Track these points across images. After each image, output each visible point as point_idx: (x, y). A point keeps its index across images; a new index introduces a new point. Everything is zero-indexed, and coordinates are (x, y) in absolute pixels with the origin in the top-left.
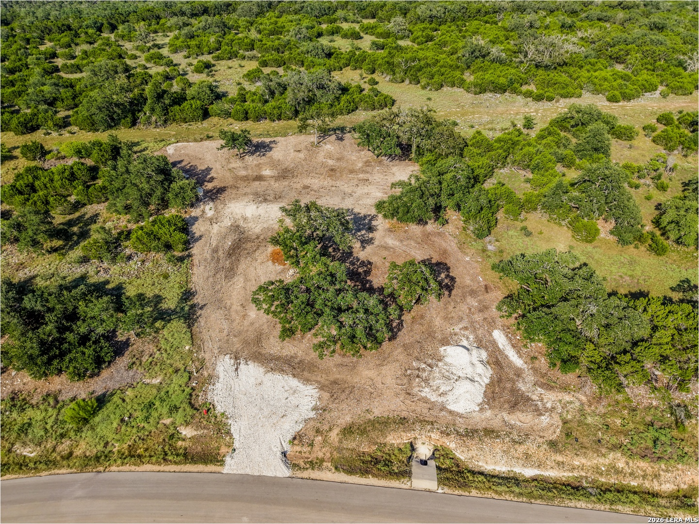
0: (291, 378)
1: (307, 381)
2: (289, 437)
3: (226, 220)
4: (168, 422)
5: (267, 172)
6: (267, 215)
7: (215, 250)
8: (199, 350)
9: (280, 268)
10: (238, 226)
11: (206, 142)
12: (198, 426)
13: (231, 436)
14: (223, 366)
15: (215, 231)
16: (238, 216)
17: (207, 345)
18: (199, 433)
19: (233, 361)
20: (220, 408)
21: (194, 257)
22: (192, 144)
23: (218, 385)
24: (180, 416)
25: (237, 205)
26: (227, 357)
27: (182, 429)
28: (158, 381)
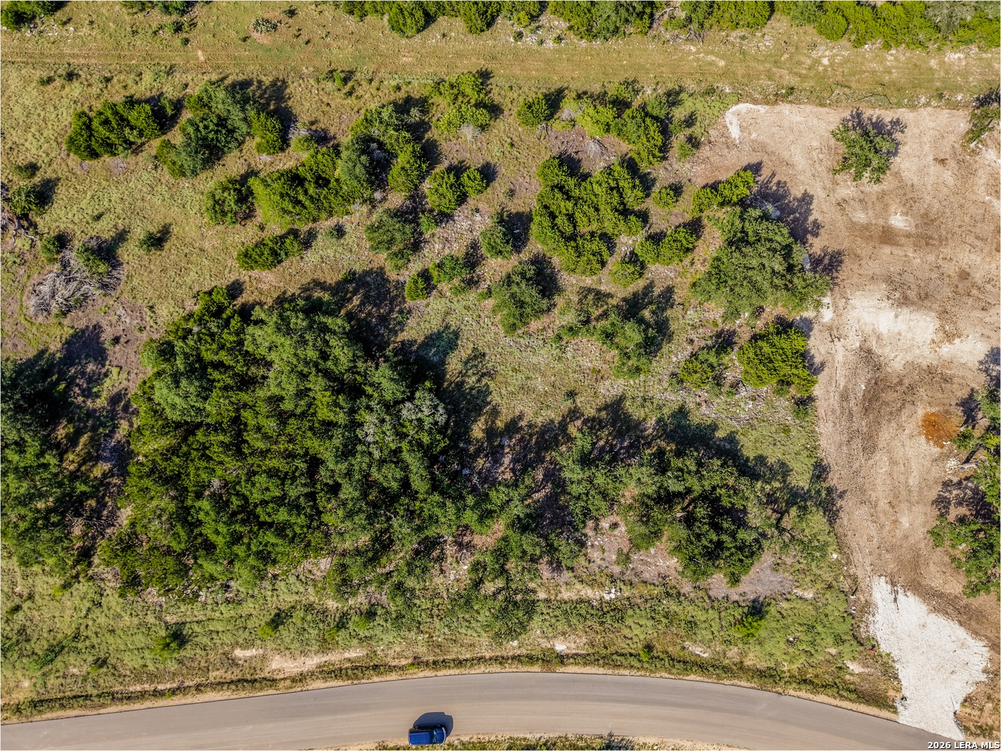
0: (957, 626)
1: (976, 634)
2: (961, 699)
3: (852, 334)
4: (833, 651)
5: (898, 221)
6: (910, 335)
7: (844, 397)
8: (849, 563)
9: (936, 450)
10: (869, 352)
11: (785, 108)
12: (866, 666)
13: (899, 682)
14: (880, 591)
15: (840, 357)
16: (868, 330)
17: (857, 557)
18: (866, 670)
19: (889, 587)
20: (884, 648)
21: (818, 403)
22: (762, 109)
23: (878, 617)
24: (847, 647)
25: (865, 303)
26: (882, 579)
27: (849, 663)
28: (811, 596)
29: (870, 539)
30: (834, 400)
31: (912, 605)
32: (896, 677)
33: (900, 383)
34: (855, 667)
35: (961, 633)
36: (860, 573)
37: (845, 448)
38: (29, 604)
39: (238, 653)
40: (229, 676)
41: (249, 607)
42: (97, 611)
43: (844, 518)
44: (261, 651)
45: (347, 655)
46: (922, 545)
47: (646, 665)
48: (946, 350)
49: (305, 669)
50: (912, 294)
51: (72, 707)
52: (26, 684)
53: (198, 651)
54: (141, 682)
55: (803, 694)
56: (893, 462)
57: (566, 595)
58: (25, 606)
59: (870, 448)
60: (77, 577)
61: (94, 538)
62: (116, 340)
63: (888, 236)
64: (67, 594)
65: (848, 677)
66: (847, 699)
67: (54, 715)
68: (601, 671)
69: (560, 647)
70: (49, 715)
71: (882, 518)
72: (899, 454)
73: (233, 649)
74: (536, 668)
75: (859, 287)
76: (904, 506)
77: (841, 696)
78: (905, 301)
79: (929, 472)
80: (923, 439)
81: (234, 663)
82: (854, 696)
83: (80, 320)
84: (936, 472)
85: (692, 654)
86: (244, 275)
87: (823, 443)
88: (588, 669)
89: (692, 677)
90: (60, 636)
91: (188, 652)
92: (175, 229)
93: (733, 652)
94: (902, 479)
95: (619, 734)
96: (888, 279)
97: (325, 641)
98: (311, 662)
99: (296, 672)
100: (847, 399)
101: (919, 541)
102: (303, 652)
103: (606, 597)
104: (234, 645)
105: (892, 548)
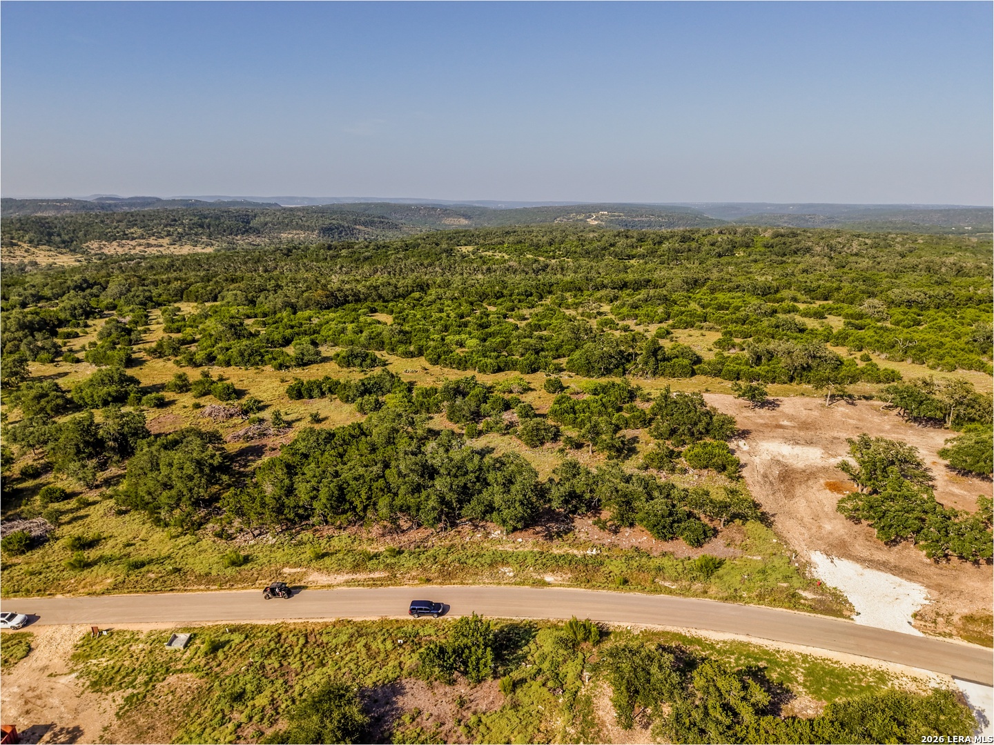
0: (892, 576)
1: (910, 580)
2: (910, 614)
3: (764, 455)
4: (785, 585)
6: (805, 455)
7: (765, 476)
8: (787, 544)
10: (778, 461)
12: (815, 593)
13: (851, 604)
14: (818, 558)
15: (757, 461)
16: (775, 453)
17: (793, 542)
18: (818, 597)
19: (825, 556)
20: (830, 584)
23: (819, 569)
24: (796, 582)
25: (770, 444)
26: (818, 552)
27: (801, 592)
28: (759, 558)
29: (802, 534)
30: (758, 478)
31: (846, 565)
32: (846, 601)
33: (804, 471)
34: (807, 594)
35: (897, 579)
36: (798, 549)
37: (771, 497)
38: (142, 543)
39: (287, 570)
41: (306, 547)
42: (190, 547)
43: (778, 525)
44: (304, 570)
45: (372, 576)
46: (846, 537)
47: (621, 587)
48: (833, 461)
49: (334, 582)
50: (802, 442)
51: (137, 592)
52: (109, 580)
53: (256, 566)
54: (200, 584)
55: (763, 606)
56: (809, 502)
57: (556, 551)
58: (138, 544)
59: (790, 495)
60: (186, 533)
62: (273, 449)
63: (780, 427)
64: (173, 540)
65: (802, 601)
66: (804, 611)
67: (120, 595)
68: (583, 589)
69: (549, 578)
70: (116, 595)
72: (813, 498)
73: (283, 567)
74: (527, 587)
75: (764, 439)
76: (824, 520)
77: (799, 609)
78: (797, 444)
80: (828, 491)
81: (280, 574)
82: (809, 610)
83: (256, 443)
85: (661, 585)
87: (754, 494)
88: (571, 589)
89: (662, 595)
90: (153, 558)
91: (248, 567)
92: (332, 417)
93: (697, 586)
94: (818, 508)
95: (594, 620)
96: (784, 438)
97: (358, 565)
98: (342, 578)
99: (326, 583)
100: (767, 477)
101: (842, 535)
102: (338, 571)
103: (589, 552)
104: (287, 564)
105: (821, 539)
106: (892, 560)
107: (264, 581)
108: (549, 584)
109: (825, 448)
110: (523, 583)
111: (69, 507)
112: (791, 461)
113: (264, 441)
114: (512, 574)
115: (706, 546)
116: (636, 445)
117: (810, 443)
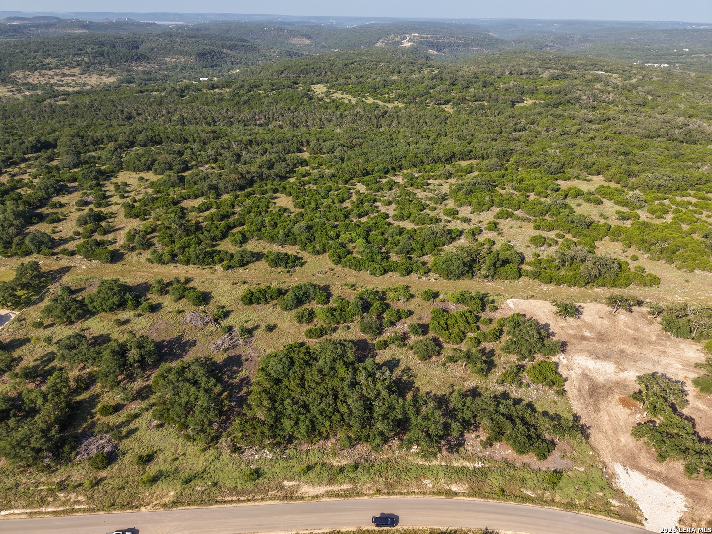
0: (664, 486)
1: (675, 489)
2: (677, 520)
3: (577, 369)
4: (601, 494)
5: (587, 334)
6: (604, 370)
7: (580, 390)
8: (599, 456)
9: (629, 411)
10: (587, 375)
11: (532, 301)
12: (620, 502)
13: (641, 511)
14: (618, 469)
15: (573, 375)
16: (584, 367)
17: (603, 454)
18: (622, 505)
19: (623, 467)
20: (628, 494)
21: (567, 393)
22: (522, 300)
23: (620, 480)
24: (608, 492)
25: (580, 358)
26: (618, 464)
27: (611, 500)
28: (583, 470)
29: (607, 447)
30: (575, 392)
31: (636, 476)
32: (638, 508)
33: (604, 386)
34: (614, 502)
35: (667, 488)
36: (606, 460)
37: (585, 410)
38: (183, 457)
39: (286, 483)
40: (279, 494)
41: (294, 462)
42: (217, 461)
43: (592, 438)
44: (297, 483)
45: (342, 487)
46: (634, 449)
47: (501, 497)
48: (622, 375)
49: (319, 493)
50: (601, 356)
51: (194, 505)
52: (172, 494)
53: (265, 480)
54: (232, 496)
55: (589, 514)
56: (610, 416)
57: (455, 464)
58: (180, 459)
59: (597, 409)
60: (209, 447)
61: (221, 432)
62: (247, 360)
63: (584, 338)
64: (203, 454)
65: (612, 508)
66: (614, 517)
67: (184, 508)
68: (478, 499)
69: (455, 488)
70: (181, 508)
71: (611, 438)
72: (612, 412)
73: (283, 481)
74: (442, 497)
75: (576, 353)
76: (620, 433)
77: (611, 516)
78: (598, 358)
79: (628, 420)
80: (621, 406)
81: (283, 487)
82: (617, 516)
83: (232, 353)
84: (631, 419)
85: (525, 495)
86: (306, 340)
87: (574, 407)
88: (470, 499)
89: (527, 504)
90: (195, 472)
91: (260, 481)
92: (279, 326)
93: (547, 495)
94: (616, 422)
95: (490, 529)
96: (589, 351)
97: (331, 479)
98: (323, 489)
99: (314, 494)
100: (581, 391)
101: (632, 448)
102: (319, 484)
103: (477, 466)
104: (284, 478)
105: (619, 451)
106: (664, 471)
107: (273, 493)
108: (456, 494)
109: (616, 363)
110: (439, 493)
111: (120, 420)
112: (595, 375)
113: (238, 352)
114: (431, 485)
115: (549, 458)
116: (493, 358)
117: (606, 357)
